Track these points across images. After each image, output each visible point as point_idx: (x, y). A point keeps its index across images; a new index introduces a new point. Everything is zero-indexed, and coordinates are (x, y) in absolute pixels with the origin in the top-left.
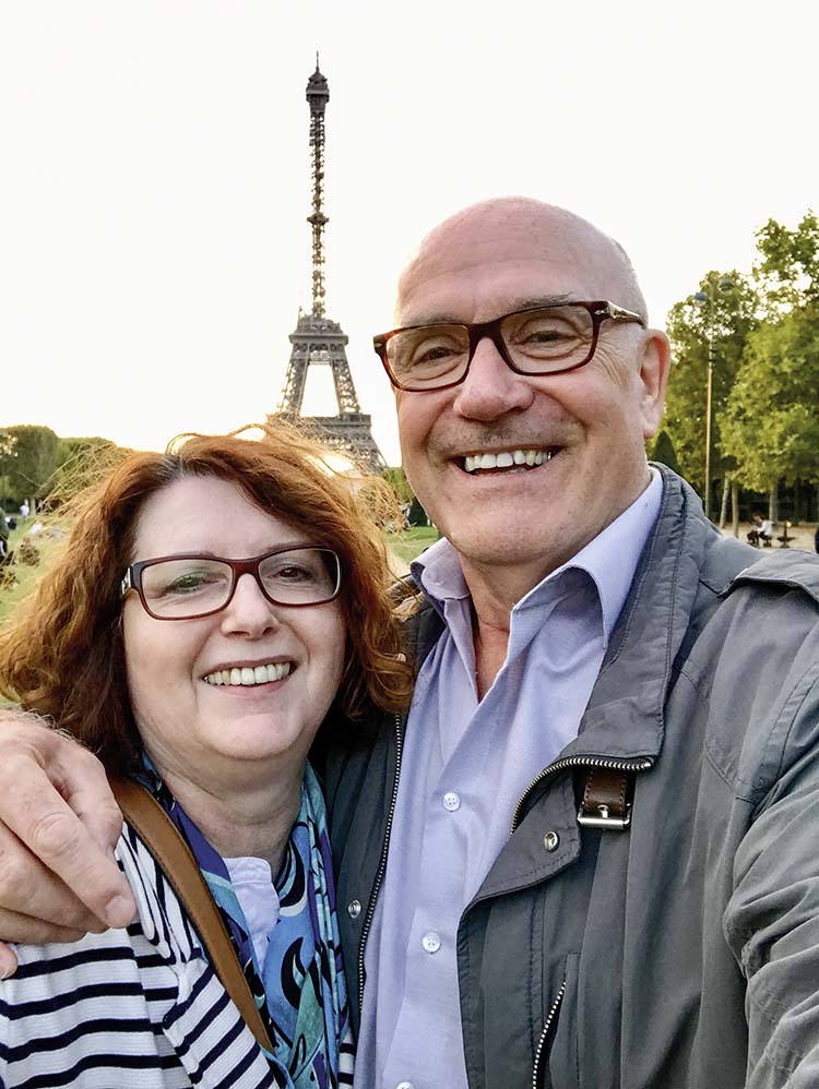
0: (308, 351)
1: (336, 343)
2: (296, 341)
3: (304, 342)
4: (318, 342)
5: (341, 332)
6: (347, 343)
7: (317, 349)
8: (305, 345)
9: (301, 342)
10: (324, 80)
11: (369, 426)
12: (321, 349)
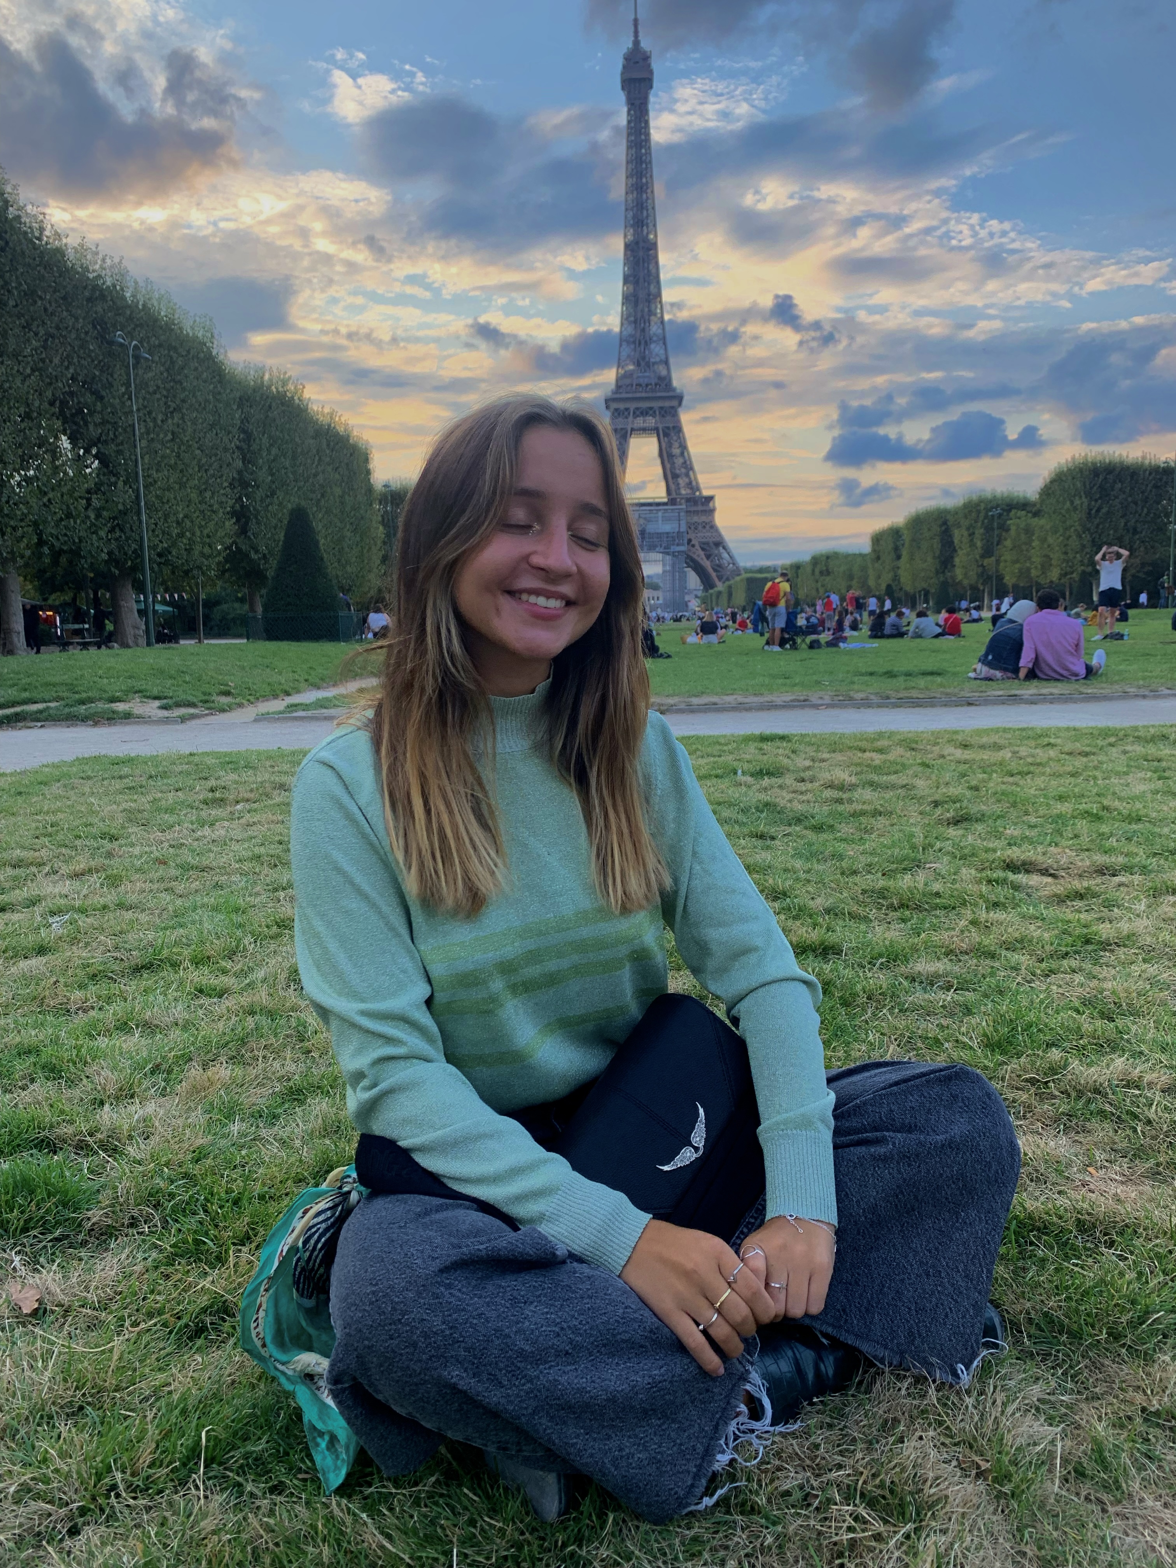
0: (631, 418)
1: (667, 404)
2: (614, 405)
3: (627, 405)
4: (644, 405)
5: (674, 390)
6: (680, 404)
7: (642, 413)
8: (627, 409)
9: (622, 406)
10: (646, 58)
11: (712, 511)
12: (647, 413)
